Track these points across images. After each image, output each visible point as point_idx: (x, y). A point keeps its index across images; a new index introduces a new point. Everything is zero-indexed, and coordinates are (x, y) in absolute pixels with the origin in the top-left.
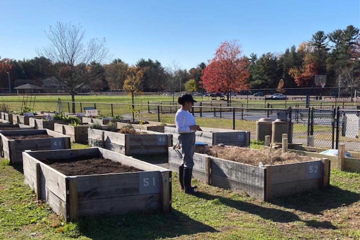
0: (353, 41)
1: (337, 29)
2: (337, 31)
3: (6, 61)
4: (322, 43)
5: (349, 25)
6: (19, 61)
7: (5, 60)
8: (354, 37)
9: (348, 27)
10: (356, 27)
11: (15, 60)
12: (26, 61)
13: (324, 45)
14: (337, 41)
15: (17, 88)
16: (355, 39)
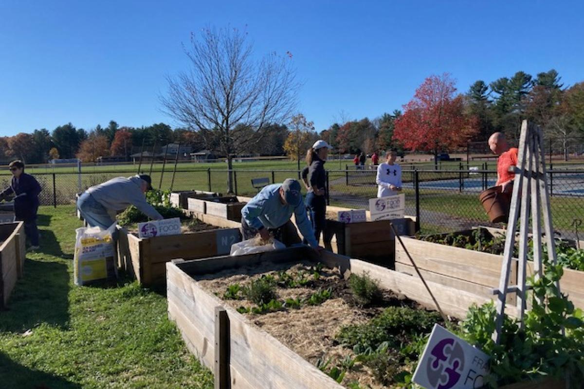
0: (524, 90)
1: (502, 77)
2: (501, 79)
3: (124, 130)
4: (482, 95)
5: (518, 71)
6: (138, 129)
7: (123, 128)
8: (525, 86)
9: (517, 74)
10: (527, 73)
11: (134, 128)
12: (144, 128)
13: (484, 98)
14: (501, 91)
15: (133, 155)
16: (526, 87)
